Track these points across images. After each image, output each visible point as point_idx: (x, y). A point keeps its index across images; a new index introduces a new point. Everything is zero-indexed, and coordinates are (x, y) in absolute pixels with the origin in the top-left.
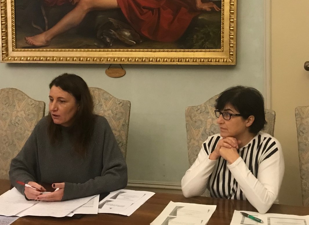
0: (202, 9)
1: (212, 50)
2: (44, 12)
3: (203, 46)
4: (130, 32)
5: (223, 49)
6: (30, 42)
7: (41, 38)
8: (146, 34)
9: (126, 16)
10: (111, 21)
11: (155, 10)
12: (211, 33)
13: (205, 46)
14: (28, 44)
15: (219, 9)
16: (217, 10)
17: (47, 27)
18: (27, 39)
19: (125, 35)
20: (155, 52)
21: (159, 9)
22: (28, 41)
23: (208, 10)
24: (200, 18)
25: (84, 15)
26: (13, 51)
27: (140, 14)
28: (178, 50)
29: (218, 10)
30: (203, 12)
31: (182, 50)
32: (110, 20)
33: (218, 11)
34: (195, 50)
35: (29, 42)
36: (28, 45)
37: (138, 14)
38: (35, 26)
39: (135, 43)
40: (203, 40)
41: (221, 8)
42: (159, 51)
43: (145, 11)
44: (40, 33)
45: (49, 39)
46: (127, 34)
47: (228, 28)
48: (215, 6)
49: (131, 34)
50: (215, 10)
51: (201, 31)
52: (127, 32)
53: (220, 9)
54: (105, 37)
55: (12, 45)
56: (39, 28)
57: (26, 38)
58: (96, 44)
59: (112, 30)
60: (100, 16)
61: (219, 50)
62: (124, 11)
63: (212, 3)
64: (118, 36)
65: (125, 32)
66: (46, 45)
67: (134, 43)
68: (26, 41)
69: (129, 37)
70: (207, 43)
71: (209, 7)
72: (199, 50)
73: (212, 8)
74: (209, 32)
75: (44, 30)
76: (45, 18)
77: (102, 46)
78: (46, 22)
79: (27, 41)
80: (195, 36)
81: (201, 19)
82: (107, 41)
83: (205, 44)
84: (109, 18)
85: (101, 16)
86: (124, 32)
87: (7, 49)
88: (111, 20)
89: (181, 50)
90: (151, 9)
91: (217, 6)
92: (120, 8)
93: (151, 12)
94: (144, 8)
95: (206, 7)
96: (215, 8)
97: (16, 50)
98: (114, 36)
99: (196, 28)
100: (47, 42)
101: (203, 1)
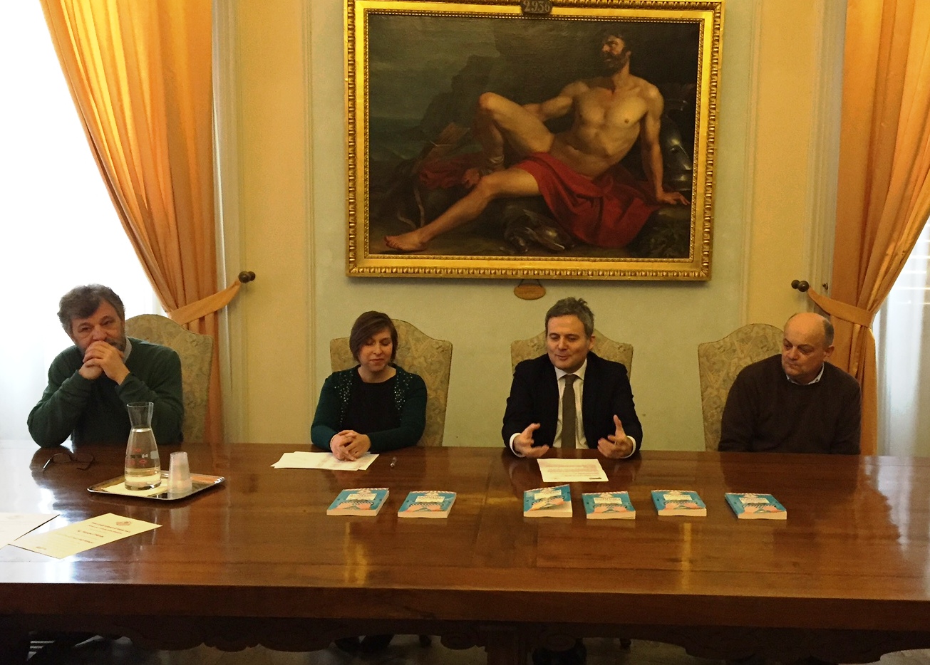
0: (664, 200)
1: (676, 259)
2: (418, 199)
3: (664, 254)
4: (557, 232)
5: (693, 258)
6: (394, 244)
7: (413, 239)
8: (581, 235)
10: (528, 215)
11: (595, 201)
12: (675, 236)
13: (666, 254)
14: (391, 248)
15: (687, 201)
18: (389, 239)
19: (548, 236)
20: (595, 261)
21: (601, 198)
22: (390, 243)
23: (672, 202)
24: (660, 213)
25: (484, 204)
26: (365, 258)
27: (573, 205)
28: (628, 259)
30: (666, 205)
31: (635, 259)
32: (526, 214)
34: (653, 259)
35: (392, 244)
37: (570, 205)
38: (402, 219)
39: (563, 248)
40: (664, 246)
42: (601, 261)
43: (581, 201)
44: (410, 230)
45: (425, 240)
46: (551, 234)
47: (701, 229)
48: (682, 198)
49: (559, 234)
50: (683, 203)
51: (663, 232)
52: (551, 232)
53: (689, 203)
54: (518, 238)
55: (365, 248)
56: (409, 222)
57: (387, 238)
58: (502, 249)
59: (528, 228)
60: (510, 207)
61: (687, 260)
62: (548, 200)
63: (679, 193)
64: (537, 238)
65: (549, 230)
66: (421, 250)
67: (561, 248)
68: (386, 243)
69: (555, 239)
70: (670, 249)
71: (674, 198)
72: (659, 259)
73: (678, 201)
74: (673, 234)
75: (418, 226)
76: (421, 208)
77: (513, 253)
78: (423, 214)
79: (388, 242)
80: (653, 240)
81: (662, 215)
82: (520, 245)
83: (666, 252)
84: (525, 211)
86: (548, 232)
87: (356, 255)
88: (528, 213)
89: (633, 259)
90: (591, 199)
91: (685, 199)
92: (542, 196)
93: (589, 202)
94: (580, 196)
95: (669, 198)
96: (683, 200)
97: (371, 255)
98: (531, 238)
99: (654, 228)
100: (423, 244)
101: (666, 190)
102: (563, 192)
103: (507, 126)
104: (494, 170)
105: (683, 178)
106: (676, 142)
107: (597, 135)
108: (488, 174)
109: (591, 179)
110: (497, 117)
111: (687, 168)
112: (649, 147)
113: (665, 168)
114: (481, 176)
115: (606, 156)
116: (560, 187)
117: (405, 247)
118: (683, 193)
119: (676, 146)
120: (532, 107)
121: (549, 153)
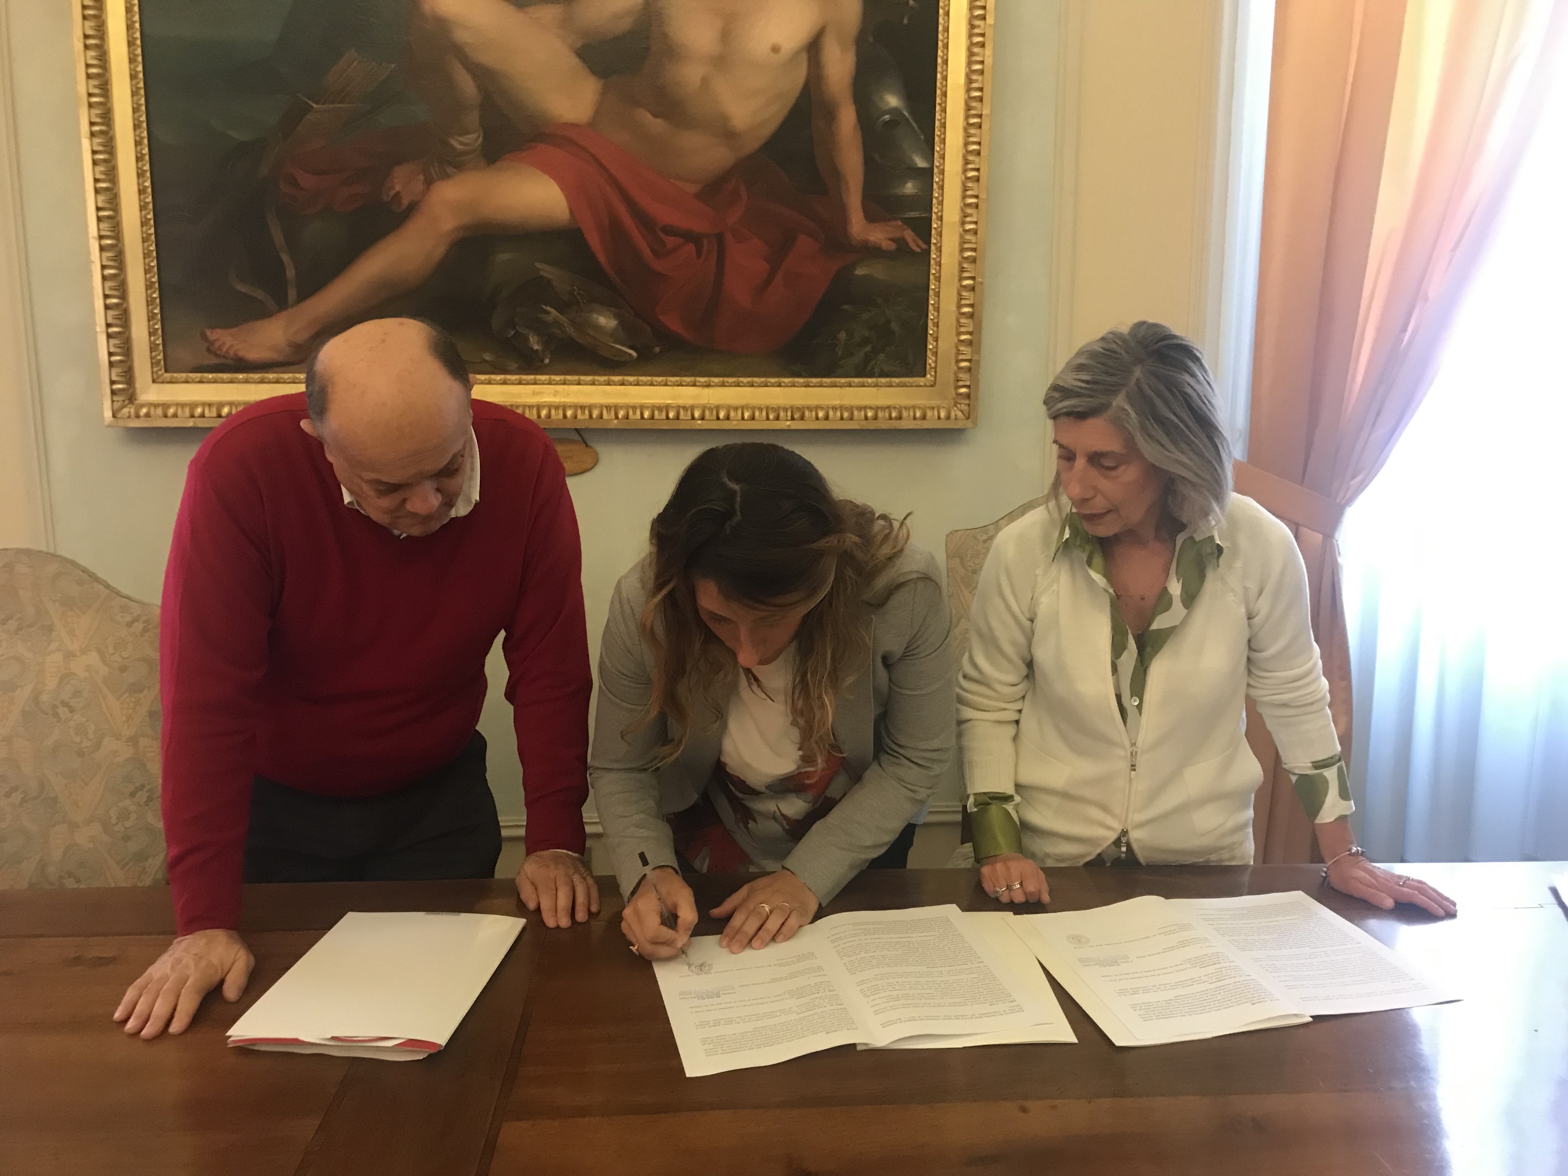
0: (866, 241)
1: (897, 380)
2: (278, 237)
3: (869, 368)
4: (617, 316)
5: (935, 377)
6: (225, 349)
7: (272, 334)
8: (673, 323)
9: (601, 257)
10: (545, 275)
11: (705, 242)
12: (894, 326)
13: (873, 368)
14: (217, 356)
15: (920, 243)
16: (914, 247)
17: (292, 293)
18: (212, 335)
19: (597, 327)
20: (708, 386)
21: (720, 238)
22: (217, 345)
23: (887, 245)
24: (860, 271)
25: (440, 251)
26: (154, 381)
27: (653, 251)
28: (787, 380)
29: (918, 246)
30: (871, 252)
31: (801, 380)
32: (542, 273)
33: (918, 250)
34: (843, 380)
35: (220, 348)
36: (215, 361)
37: (647, 252)
38: (242, 288)
39: (634, 354)
40: (868, 348)
41: (928, 242)
42: (723, 385)
43: (671, 241)
44: (264, 314)
45: (303, 337)
46: (606, 321)
47: (953, 307)
48: (909, 235)
49: (623, 324)
50: (910, 248)
51: (865, 316)
52: (604, 316)
53: (924, 246)
54: (525, 331)
55: (152, 358)
56: (259, 294)
57: (208, 333)
58: (487, 357)
59: (548, 308)
60: (503, 257)
61: (921, 381)
62: (594, 241)
63: (900, 223)
64: (570, 330)
65: (598, 313)
66: (294, 361)
67: (630, 355)
68: (206, 345)
69: (613, 334)
70: (881, 356)
71: (890, 236)
72: (856, 380)
73: (900, 242)
74: (888, 322)
76: (285, 258)
77: (514, 366)
78: (291, 273)
79: (212, 343)
80: (843, 335)
81: (864, 275)
82: (532, 349)
83: (873, 363)
84: (539, 265)
85: (505, 256)
86: (595, 316)
87: (129, 376)
88: (547, 271)
89: (797, 380)
90: (693, 238)
91: (916, 238)
92: (579, 229)
93: (691, 247)
94: (670, 231)
95: (879, 235)
96: (910, 241)
97: (168, 375)
98: (556, 331)
99: (845, 307)
101: (871, 217)
102: (628, 221)
103: (487, 59)
104: (460, 167)
105: (910, 188)
106: (893, 101)
107: (705, 81)
108: (446, 176)
109: (693, 189)
110: (461, 36)
111: (921, 163)
112: (830, 114)
113: (869, 162)
114: (429, 182)
115: (729, 135)
116: (622, 210)
117: (253, 355)
118: (908, 222)
119: (895, 111)
120: (549, 13)
121: (592, 124)
